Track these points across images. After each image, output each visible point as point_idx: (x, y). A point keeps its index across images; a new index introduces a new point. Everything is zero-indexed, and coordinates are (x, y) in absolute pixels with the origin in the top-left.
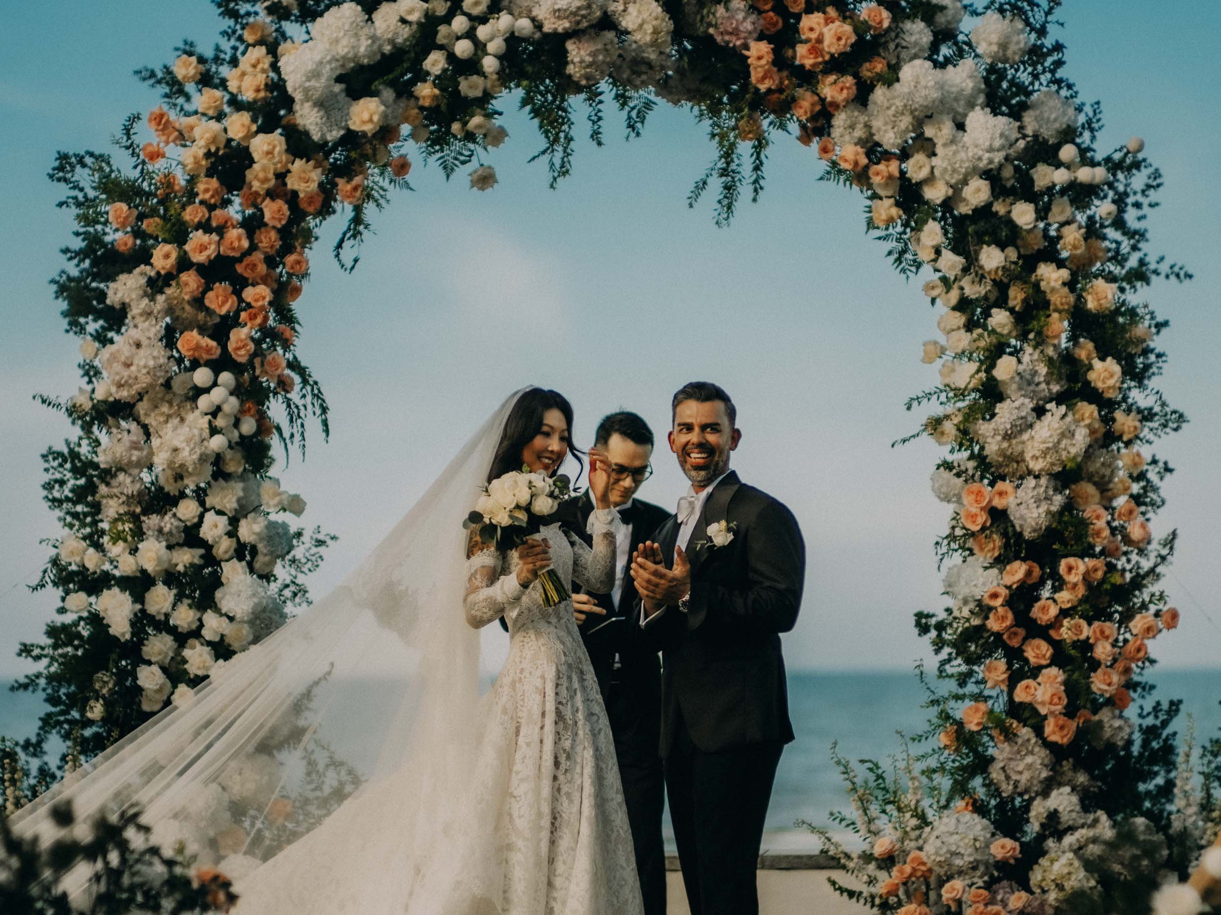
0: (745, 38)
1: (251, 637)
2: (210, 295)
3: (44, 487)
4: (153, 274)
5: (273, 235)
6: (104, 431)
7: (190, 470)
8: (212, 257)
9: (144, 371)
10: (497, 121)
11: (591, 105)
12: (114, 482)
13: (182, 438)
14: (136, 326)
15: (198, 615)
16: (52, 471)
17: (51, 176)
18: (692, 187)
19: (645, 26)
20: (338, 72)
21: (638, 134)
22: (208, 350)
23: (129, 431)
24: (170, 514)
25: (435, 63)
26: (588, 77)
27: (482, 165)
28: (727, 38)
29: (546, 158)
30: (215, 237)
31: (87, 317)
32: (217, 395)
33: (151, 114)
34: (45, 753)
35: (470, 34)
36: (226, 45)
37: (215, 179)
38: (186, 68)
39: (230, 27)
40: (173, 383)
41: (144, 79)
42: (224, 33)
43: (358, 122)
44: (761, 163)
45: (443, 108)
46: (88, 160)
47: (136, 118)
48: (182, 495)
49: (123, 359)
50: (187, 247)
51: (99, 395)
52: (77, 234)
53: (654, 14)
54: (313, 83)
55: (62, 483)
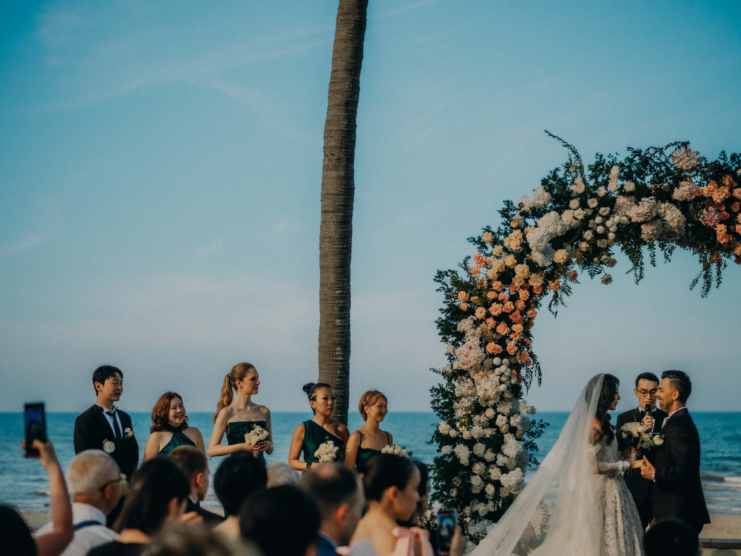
0: (715, 223)
1: (516, 464)
2: (499, 327)
3: (431, 403)
4: (475, 319)
5: (522, 302)
6: (457, 381)
7: (492, 398)
8: (500, 313)
9: (473, 358)
10: (613, 257)
11: (650, 250)
12: (460, 402)
13: (489, 385)
14: (469, 340)
15: (495, 455)
16: (434, 396)
17: (435, 280)
18: (692, 282)
19: (674, 220)
20: (550, 239)
21: (670, 261)
22: (498, 350)
23: (467, 382)
24: (483, 415)
25: (588, 235)
26: (650, 239)
27: (606, 274)
28: (707, 222)
29: (633, 272)
30: (501, 305)
31: (449, 335)
32: (503, 368)
33: (475, 256)
34: (433, 508)
35: (603, 224)
36: (503, 228)
37: (500, 282)
38: (487, 238)
39: (505, 221)
40: (484, 362)
41: (471, 242)
42: (503, 224)
43: (558, 259)
44: (720, 272)
45: (591, 252)
46: (449, 273)
47: (469, 257)
48: (488, 407)
49: (465, 354)
50: (490, 309)
51: (455, 366)
52: (445, 302)
53: (678, 215)
54: (540, 244)
55: (438, 401)
